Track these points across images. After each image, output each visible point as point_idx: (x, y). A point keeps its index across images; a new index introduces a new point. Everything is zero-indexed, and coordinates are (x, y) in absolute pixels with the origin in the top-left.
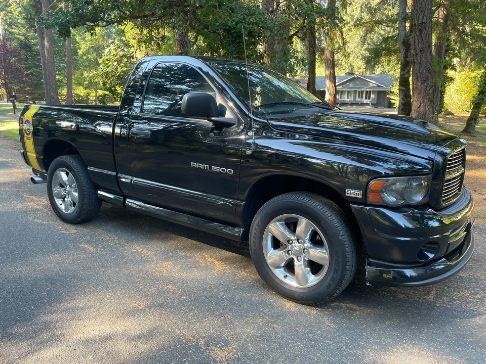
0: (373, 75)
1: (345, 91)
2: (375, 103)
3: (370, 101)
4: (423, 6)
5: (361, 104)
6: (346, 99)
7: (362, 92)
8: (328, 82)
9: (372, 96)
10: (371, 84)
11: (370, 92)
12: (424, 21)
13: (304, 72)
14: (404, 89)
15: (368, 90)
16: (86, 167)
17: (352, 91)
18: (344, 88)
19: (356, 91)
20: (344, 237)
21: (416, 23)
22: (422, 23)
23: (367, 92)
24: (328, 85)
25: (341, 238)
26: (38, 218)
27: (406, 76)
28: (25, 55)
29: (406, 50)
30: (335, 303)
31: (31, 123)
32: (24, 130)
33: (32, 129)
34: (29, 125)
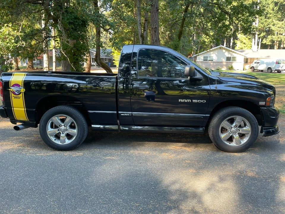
4: (156, 20)
12: (156, 27)
21: (153, 27)
22: (155, 28)
31: (22, 86)
32: (11, 91)
33: (24, 90)
34: (19, 87)
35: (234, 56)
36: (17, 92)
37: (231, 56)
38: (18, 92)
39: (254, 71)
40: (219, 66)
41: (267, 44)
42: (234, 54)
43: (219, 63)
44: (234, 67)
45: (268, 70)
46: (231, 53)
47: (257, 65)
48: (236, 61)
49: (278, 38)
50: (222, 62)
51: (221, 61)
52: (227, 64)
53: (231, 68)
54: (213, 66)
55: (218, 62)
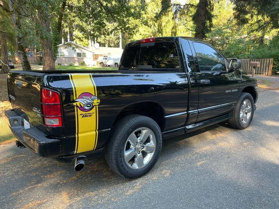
31: (95, 96)
32: (77, 106)
33: (99, 101)
34: (91, 98)
35: (84, 52)
36: (88, 106)
37: (81, 52)
38: (90, 106)
39: (103, 66)
40: (72, 62)
41: (101, 42)
42: (83, 50)
43: (71, 59)
44: (85, 62)
45: (115, 65)
46: (81, 49)
47: (106, 61)
48: (86, 57)
49: (110, 38)
50: (74, 58)
51: (72, 57)
52: (78, 60)
53: (83, 64)
54: (66, 62)
55: (69, 58)
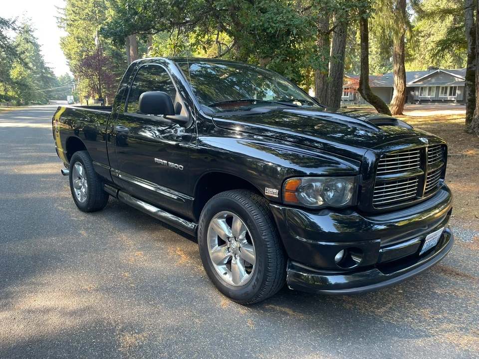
0: (460, 70)
1: (426, 87)
2: (461, 99)
3: (455, 98)
5: (445, 100)
6: (427, 96)
7: (446, 88)
8: (396, 78)
9: (458, 92)
10: (456, 78)
11: (455, 88)
13: (384, 68)
14: (472, 83)
15: (453, 85)
16: (92, 161)
17: (433, 87)
18: (424, 83)
19: (439, 87)
20: (267, 237)
23: (451, 88)
24: (396, 82)
25: (263, 238)
26: (62, 206)
27: (474, 69)
28: (116, 63)
29: (473, 40)
30: (270, 306)
